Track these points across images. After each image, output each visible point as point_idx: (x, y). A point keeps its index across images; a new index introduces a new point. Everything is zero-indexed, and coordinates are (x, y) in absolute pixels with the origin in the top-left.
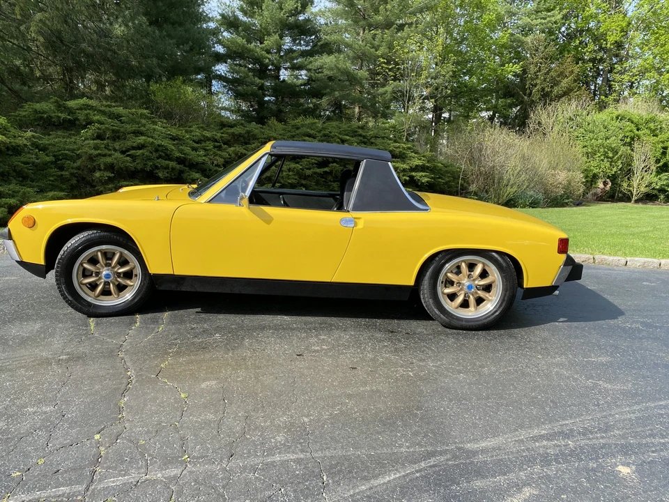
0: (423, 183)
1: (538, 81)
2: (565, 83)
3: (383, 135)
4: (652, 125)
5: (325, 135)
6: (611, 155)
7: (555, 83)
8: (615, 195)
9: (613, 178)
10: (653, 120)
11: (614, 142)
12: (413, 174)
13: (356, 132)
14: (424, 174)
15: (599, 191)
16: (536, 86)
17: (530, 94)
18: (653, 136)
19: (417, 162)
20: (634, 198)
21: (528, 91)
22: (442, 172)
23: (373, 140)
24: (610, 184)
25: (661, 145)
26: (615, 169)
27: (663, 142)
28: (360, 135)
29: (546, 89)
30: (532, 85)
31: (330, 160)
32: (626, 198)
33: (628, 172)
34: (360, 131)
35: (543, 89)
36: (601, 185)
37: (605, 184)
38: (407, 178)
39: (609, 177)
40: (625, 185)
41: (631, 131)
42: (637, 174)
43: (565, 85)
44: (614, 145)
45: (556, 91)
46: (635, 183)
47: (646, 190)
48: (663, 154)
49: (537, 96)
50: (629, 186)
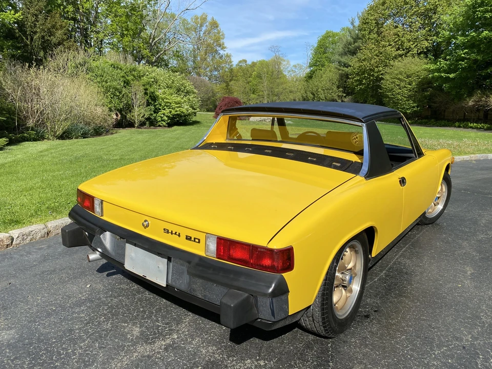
1: (38, 30)
2: (59, 34)
4: (135, 73)
6: (118, 94)
7: (51, 34)
8: (124, 123)
9: (120, 111)
10: (134, 70)
11: (118, 84)
15: (114, 120)
16: (36, 34)
17: (32, 39)
18: (137, 81)
20: (136, 125)
21: (29, 37)
24: (120, 116)
26: (122, 104)
27: (144, 85)
29: (46, 38)
30: (32, 32)
32: (131, 125)
33: (129, 108)
35: (43, 37)
36: (115, 117)
37: (117, 115)
39: (118, 110)
40: (129, 115)
41: (123, 77)
42: (136, 108)
43: (60, 36)
44: (118, 87)
45: (54, 40)
46: (136, 114)
47: (143, 119)
48: (146, 93)
49: (37, 42)
50: (133, 116)
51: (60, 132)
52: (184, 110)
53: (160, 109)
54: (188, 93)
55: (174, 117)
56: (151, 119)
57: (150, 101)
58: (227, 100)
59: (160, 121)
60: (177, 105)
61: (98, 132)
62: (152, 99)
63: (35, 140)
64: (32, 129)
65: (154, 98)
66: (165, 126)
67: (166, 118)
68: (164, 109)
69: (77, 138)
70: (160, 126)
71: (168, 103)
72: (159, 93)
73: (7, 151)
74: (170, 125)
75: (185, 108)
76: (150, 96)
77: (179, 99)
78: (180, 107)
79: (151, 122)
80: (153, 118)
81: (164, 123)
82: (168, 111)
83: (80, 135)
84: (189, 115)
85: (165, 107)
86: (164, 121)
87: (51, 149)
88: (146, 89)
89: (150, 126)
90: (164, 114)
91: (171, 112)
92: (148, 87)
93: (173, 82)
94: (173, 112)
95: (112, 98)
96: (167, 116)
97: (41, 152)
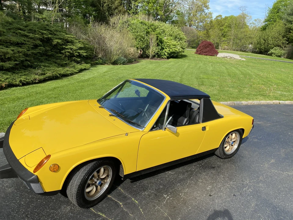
0: (83, 56)
2: (117, 3)
3: (60, 30)
4: (153, 27)
5: (30, 30)
6: (142, 40)
7: (112, 3)
8: (144, 56)
9: (143, 49)
10: (153, 25)
11: (143, 34)
12: (79, 51)
13: (45, 28)
14: (84, 51)
15: (139, 54)
16: (105, 3)
17: (103, 6)
18: (153, 31)
19: (80, 45)
20: (150, 57)
21: (102, 5)
22: (86, 48)
23: (55, 33)
24: (142, 52)
25: (156, 36)
26: (144, 45)
27: (157, 34)
28: (48, 30)
29: (110, 5)
30: (103, 2)
31: (38, 45)
32: (148, 57)
33: (148, 47)
34: (48, 28)
35: (108, 5)
36: (140, 52)
37: (141, 51)
38: (78, 54)
40: (147, 51)
41: (146, 29)
42: (151, 47)
43: (117, 4)
44: (143, 36)
45: (113, 7)
46: (150, 51)
47: (154, 54)
48: (157, 39)
49: (105, 8)
50: (149, 52)
51: (113, 60)
52: (177, 50)
53: (164, 48)
54: (181, 39)
55: (171, 54)
56: (158, 54)
57: (159, 43)
58: (205, 43)
59: (163, 55)
60: (174, 47)
61: (130, 62)
62: (160, 42)
63: (102, 64)
64: (101, 59)
65: (161, 42)
66: (165, 58)
67: (166, 54)
68: (166, 49)
69: (120, 64)
70: (162, 58)
71: (169, 45)
72: (165, 39)
73: (90, 70)
74: (168, 58)
75: (178, 49)
76: (159, 41)
77: (175, 43)
78: (175, 48)
79: (158, 56)
80: (159, 53)
81: (165, 57)
82: (168, 49)
83: (122, 63)
84: (180, 52)
85: (167, 47)
86: (165, 55)
87: (109, 71)
88: (157, 37)
89: (158, 58)
90: (166, 51)
91: (169, 50)
92: (158, 35)
93: (173, 33)
94: (171, 51)
95: (139, 42)
96: (167, 53)
97: (104, 73)
